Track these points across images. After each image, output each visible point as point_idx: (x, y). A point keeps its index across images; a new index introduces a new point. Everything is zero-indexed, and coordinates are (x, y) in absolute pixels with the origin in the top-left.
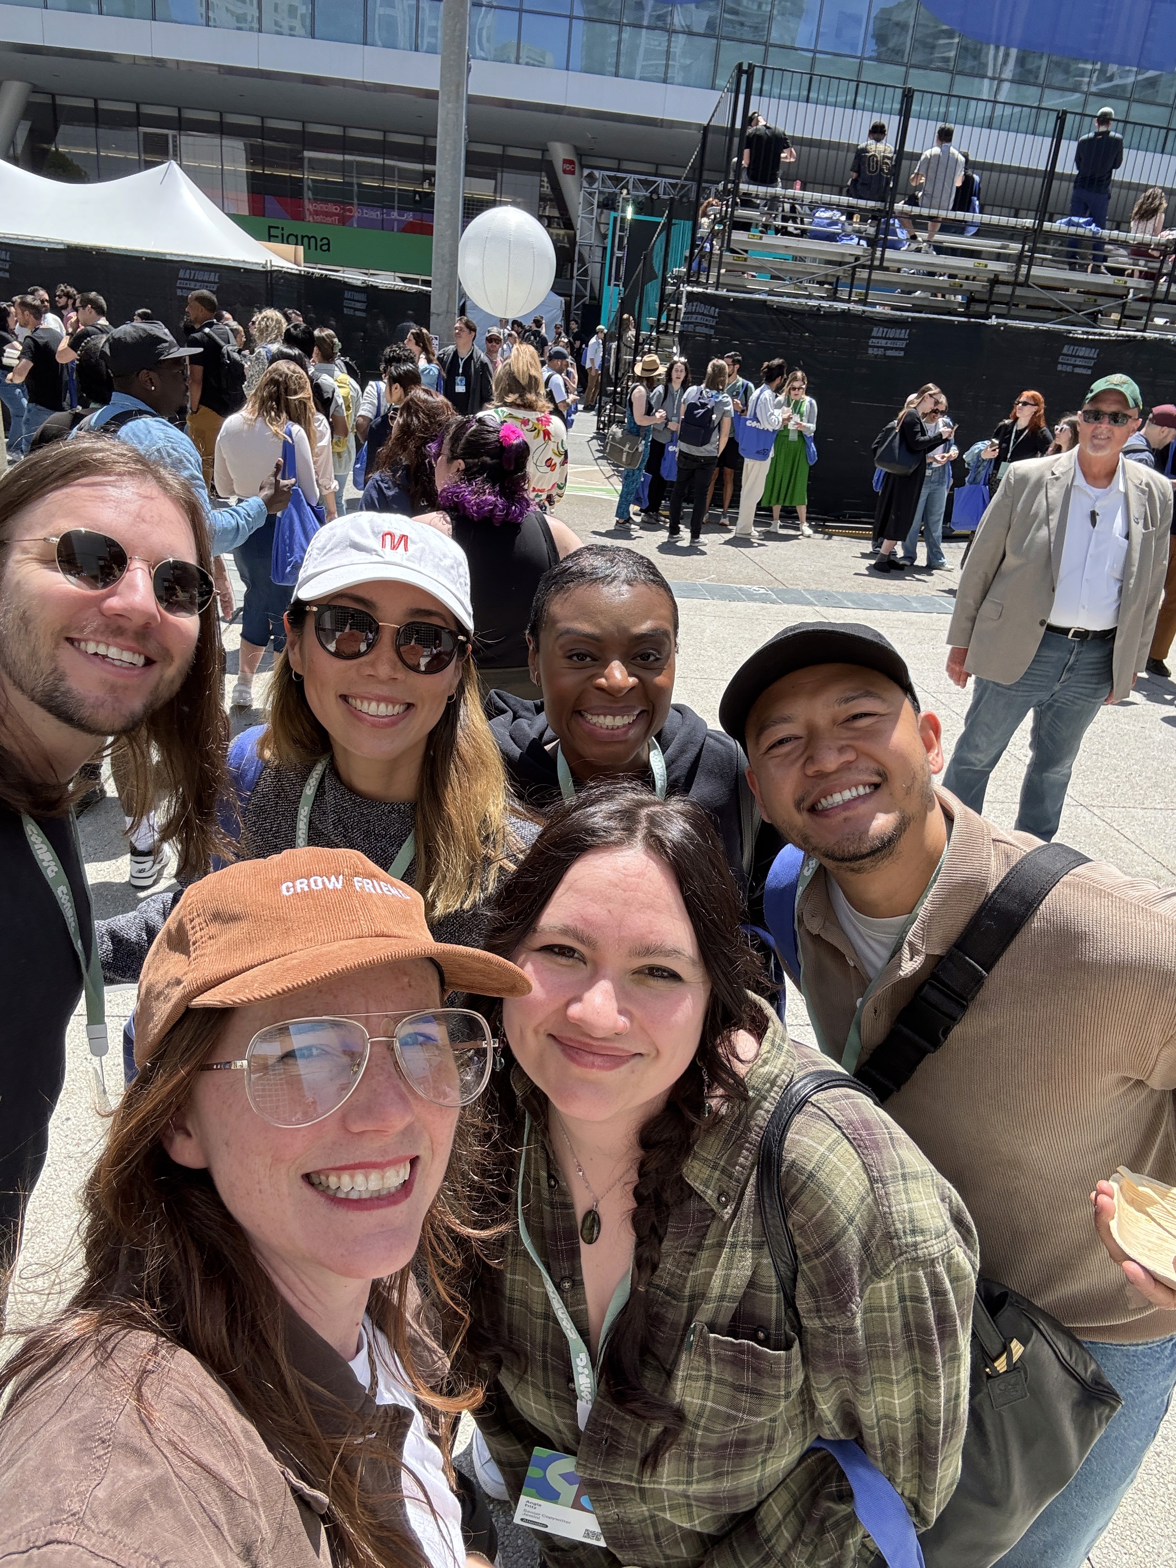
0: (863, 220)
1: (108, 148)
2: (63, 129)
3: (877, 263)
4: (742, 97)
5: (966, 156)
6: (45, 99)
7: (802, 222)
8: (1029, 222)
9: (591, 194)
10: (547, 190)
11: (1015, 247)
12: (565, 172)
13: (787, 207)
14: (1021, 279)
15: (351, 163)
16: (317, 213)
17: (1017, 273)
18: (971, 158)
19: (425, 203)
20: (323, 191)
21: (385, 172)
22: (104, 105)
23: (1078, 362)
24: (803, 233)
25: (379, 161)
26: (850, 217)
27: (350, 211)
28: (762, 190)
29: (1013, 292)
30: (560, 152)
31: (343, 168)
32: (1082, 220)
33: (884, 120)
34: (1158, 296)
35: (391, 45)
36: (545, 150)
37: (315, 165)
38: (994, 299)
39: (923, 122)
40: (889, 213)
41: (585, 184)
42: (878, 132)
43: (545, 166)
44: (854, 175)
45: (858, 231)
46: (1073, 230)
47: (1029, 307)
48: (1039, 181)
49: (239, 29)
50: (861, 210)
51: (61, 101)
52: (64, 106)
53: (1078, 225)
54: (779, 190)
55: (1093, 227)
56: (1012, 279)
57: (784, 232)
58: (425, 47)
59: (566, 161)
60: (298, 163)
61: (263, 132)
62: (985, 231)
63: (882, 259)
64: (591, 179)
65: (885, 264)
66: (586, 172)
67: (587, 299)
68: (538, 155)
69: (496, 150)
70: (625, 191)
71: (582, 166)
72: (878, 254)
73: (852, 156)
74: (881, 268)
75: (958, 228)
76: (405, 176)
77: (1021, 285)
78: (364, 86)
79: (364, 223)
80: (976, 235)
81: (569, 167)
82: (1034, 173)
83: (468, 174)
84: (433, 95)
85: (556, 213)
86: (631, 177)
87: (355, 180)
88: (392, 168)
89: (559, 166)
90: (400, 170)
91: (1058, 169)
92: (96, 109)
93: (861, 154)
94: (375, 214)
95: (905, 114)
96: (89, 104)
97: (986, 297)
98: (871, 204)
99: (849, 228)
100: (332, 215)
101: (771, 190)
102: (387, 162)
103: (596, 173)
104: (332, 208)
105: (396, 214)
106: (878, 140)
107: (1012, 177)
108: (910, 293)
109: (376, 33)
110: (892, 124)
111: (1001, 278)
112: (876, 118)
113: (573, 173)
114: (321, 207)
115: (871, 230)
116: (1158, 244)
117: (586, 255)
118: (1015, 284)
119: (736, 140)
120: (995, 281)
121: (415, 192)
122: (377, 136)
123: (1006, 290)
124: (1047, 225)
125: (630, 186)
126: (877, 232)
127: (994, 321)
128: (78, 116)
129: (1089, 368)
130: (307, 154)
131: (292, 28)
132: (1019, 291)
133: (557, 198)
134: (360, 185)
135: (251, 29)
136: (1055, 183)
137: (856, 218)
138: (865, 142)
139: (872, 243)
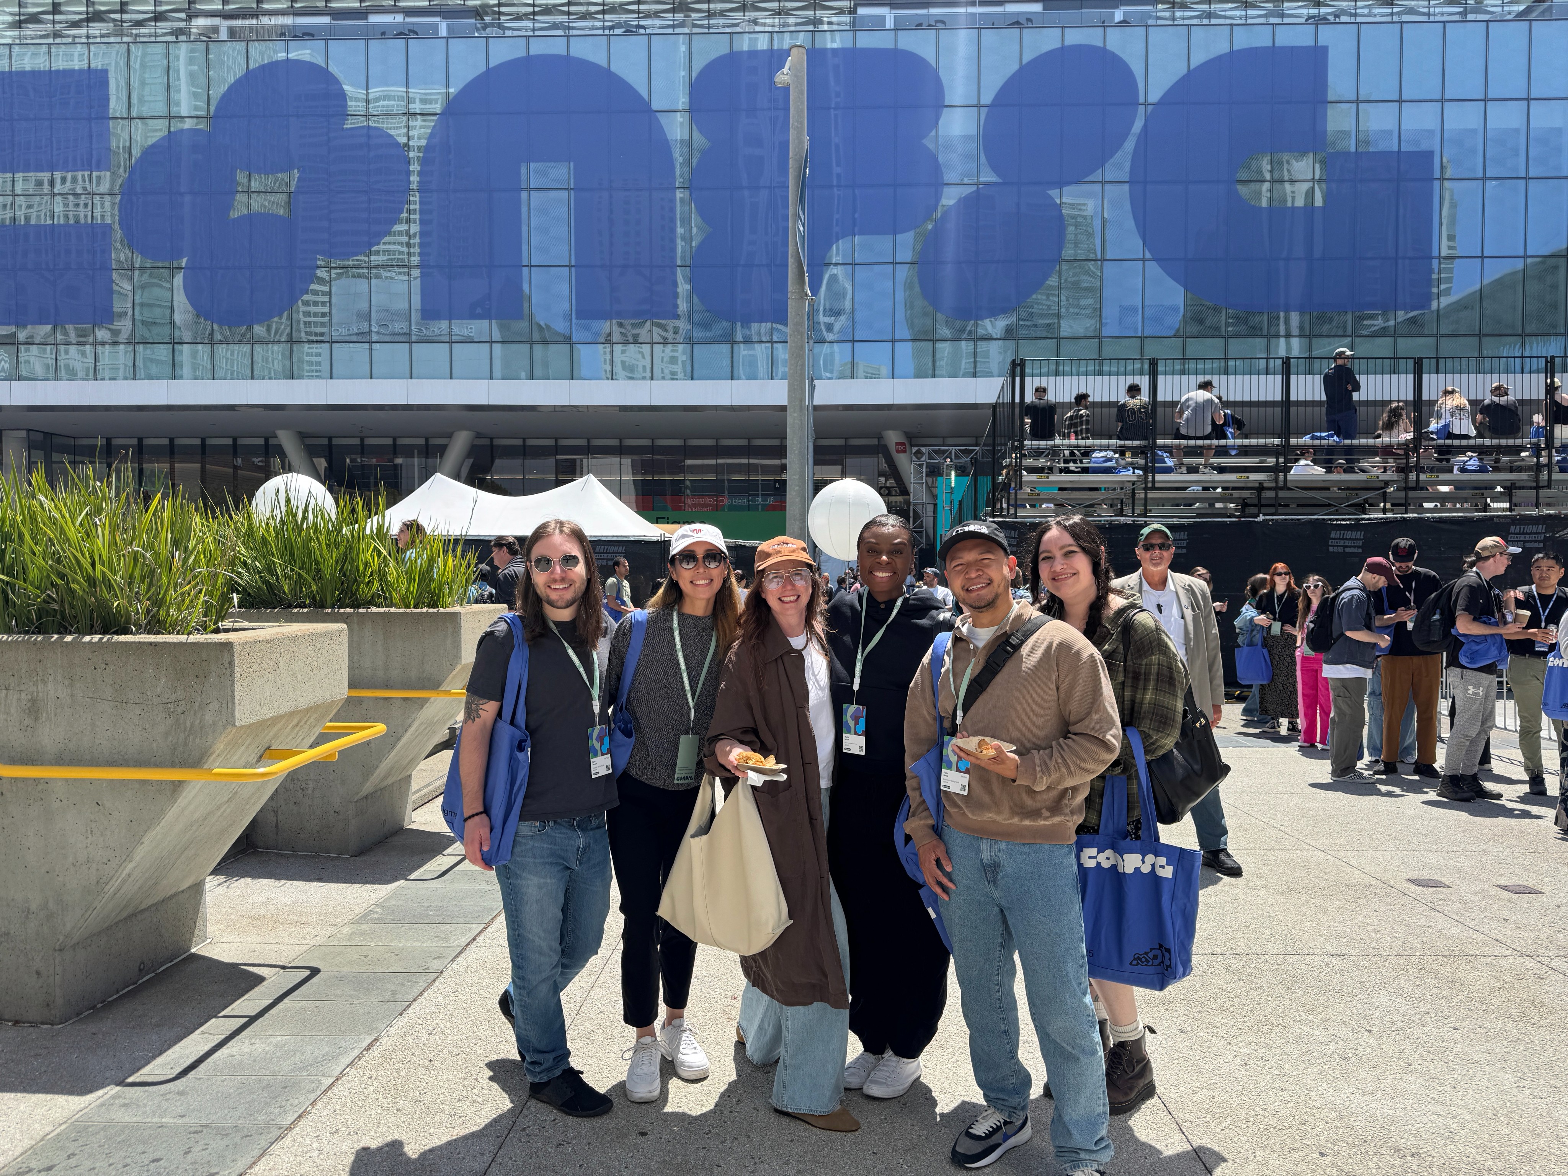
0: (1134, 455)
1: (530, 473)
2: (497, 462)
3: (1150, 485)
4: (1018, 380)
5: (1220, 398)
6: (487, 442)
7: (1081, 462)
8: (1277, 441)
9: (921, 466)
10: (884, 466)
11: (1271, 461)
12: (898, 451)
13: (1067, 453)
14: (1281, 484)
15: (722, 465)
16: (695, 505)
17: (1276, 480)
18: (1224, 399)
19: (780, 488)
20: (700, 489)
21: (749, 468)
22: (531, 442)
23: (1347, 543)
24: (1085, 470)
25: (745, 461)
26: (1122, 454)
27: (722, 501)
28: (1043, 443)
29: (1277, 495)
30: (893, 438)
31: (717, 469)
32: (1324, 434)
33: (1137, 380)
34: (1410, 485)
35: (752, 377)
36: (880, 437)
37: (694, 469)
38: (1263, 502)
39: (1169, 378)
40: (1154, 447)
41: (914, 458)
42: (1134, 390)
43: (882, 449)
44: (1120, 424)
45: (1132, 464)
46: (1317, 442)
47: (1298, 506)
48: (1278, 410)
49: (632, 378)
50: (1129, 448)
51: (496, 442)
52: (499, 446)
53: (1321, 438)
54: (1058, 441)
55: (1335, 438)
56: (1274, 485)
57: (1067, 471)
58: (780, 374)
59: (897, 444)
60: (681, 469)
61: (653, 449)
62: (1244, 451)
63: (1153, 481)
64: (918, 454)
65: (1157, 485)
66: (914, 449)
67: (923, 545)
68: (875, 442)
69: (840, 442)
70: (948, 460)
71: (912, 445)
72: (1150, 478)
73: (1114, 411)
74: (1154, 488)
75: (1223, 452)
76: (766, 469)
77: (1282, 489)
78: (732, 408)
79: (732, 508)
80: (1237, 455)
81: (901, 448)
82: (1273, 404)
83: (816, 463)
84: (783, 408)
85: (891, 482)
86: (953, 449)
87: (726, 477)
88: (756, 465)
89: (893, 448)
90: (763, 466)
91: (1293, 398)
92: (524, 446)
93: (1122, 408)
94: (742, 502)
95: (1154, 375)
96: (519, 442)
97: (1256, 501)
98: (1136, 443)
99: (1122, 462)
100: (707, 505)
101: (1050, 443)
102: (752, 461)
103: (923, 449)
104: (707, 500)
105: (760, 500)
106: (1133, 397)
107: (1262, 410)
108: (1190, 505)
109: (740, 370)
110: (1144, 382)
111: (1265, 485)
112: (1130, 380)
113: (905, 452)
114: (697, 500)
115: (1142, 462)
116: (1399, 444)
117: (920, 512)
118: (1277, 488)
119: (1017, 410)
120: (1260, 488)
121: (776, 481)
122: (743, 442)
123: (1271, 494)
124: (1293, 441)
125: (953, 456)
126: (1146, 462)
127: (1261, 518)
128: (510, 452)
129: (1359, 547)
130: (689, 462)
131: (673, 373)
132: (1282, 494)
133: (894, 472)
134: (730, 481)
135: (644, 378)
136: (1293, 410)
137: (1128, 454)
138: (1123, 398)
139: (1145, 469)
